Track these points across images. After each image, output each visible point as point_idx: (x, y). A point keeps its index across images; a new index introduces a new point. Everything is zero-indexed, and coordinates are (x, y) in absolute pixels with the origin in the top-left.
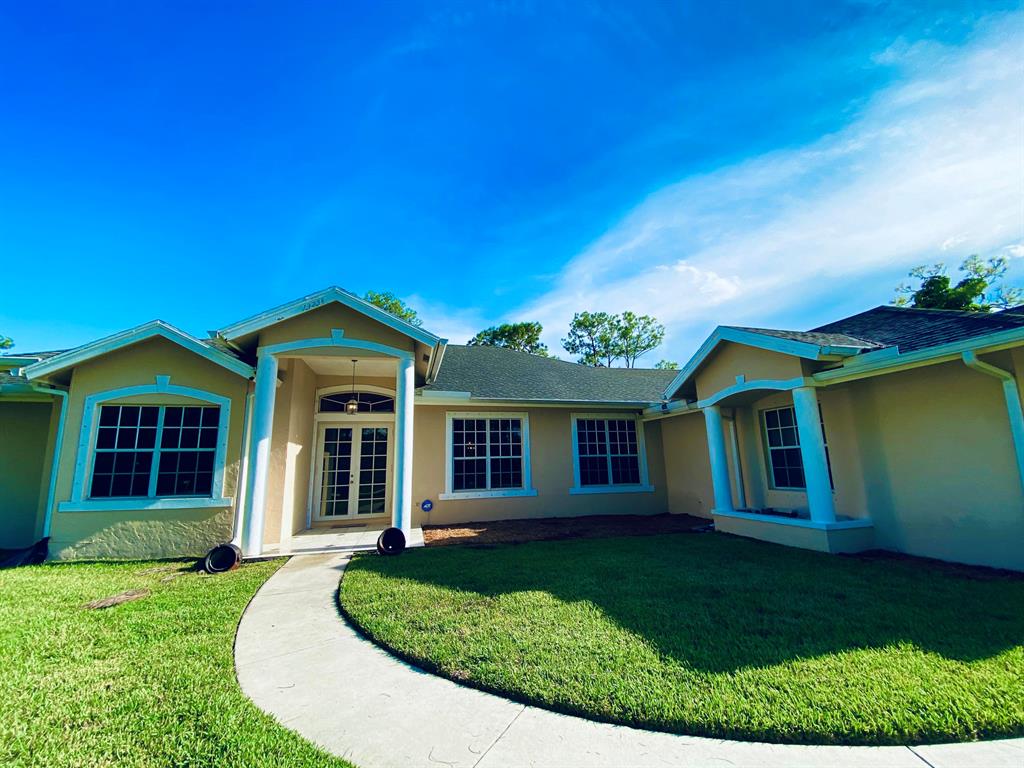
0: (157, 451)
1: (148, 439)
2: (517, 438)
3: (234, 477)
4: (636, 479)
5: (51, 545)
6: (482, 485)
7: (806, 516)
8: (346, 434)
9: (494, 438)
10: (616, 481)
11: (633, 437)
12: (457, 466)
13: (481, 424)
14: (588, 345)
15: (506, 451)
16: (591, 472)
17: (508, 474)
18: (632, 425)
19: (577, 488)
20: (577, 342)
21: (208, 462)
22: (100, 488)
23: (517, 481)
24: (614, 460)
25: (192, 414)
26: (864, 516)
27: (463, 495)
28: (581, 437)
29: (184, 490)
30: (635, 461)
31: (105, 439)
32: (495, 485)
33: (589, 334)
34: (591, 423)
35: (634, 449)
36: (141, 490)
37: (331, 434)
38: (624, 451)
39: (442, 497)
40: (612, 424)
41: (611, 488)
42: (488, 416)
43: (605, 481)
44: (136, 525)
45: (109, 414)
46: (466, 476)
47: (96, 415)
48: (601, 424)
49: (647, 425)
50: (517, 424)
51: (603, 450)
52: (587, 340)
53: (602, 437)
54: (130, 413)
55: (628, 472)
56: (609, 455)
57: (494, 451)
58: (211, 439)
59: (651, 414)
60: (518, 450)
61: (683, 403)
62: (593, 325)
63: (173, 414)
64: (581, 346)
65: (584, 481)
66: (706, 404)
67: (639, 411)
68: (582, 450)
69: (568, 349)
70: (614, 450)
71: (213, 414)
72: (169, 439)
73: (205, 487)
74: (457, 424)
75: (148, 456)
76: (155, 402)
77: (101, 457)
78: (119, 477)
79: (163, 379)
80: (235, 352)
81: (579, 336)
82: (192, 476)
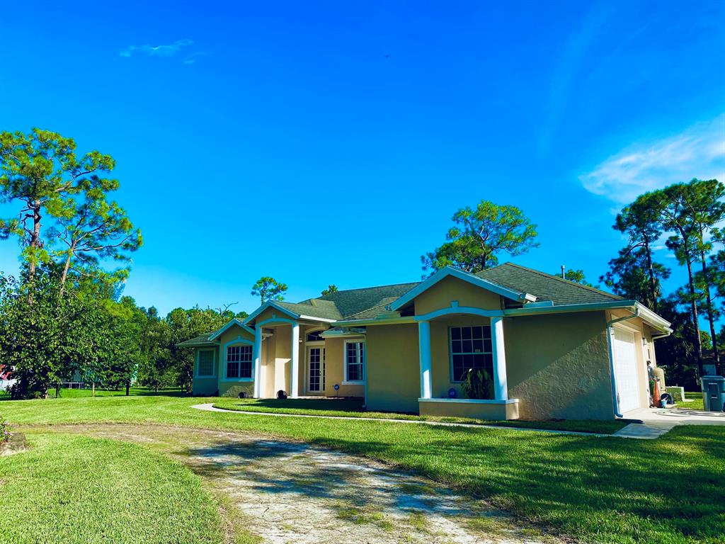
0: (240, 362)
1: (238, 358)
5: (219, 392)
8: (318, 351)
21: (251, 366)
22: (229, 375)
25: (246, 348)
27: (351, 383)
29: (246, 375)
31: (229, 358)
36: (237, 376)
37: (313, 351)
39: (343, 383)
47: (227, 350)
54: (233, 349)
58: (250, 357)
63: (243, 348)
72: (242, 358)
73: (250, 374)
75: (238, 363)
76: (238, 345)
77: (229, 365)
78: (232, 372)
79: (239, 337)
80: (251, 326)
82: (248, 371)
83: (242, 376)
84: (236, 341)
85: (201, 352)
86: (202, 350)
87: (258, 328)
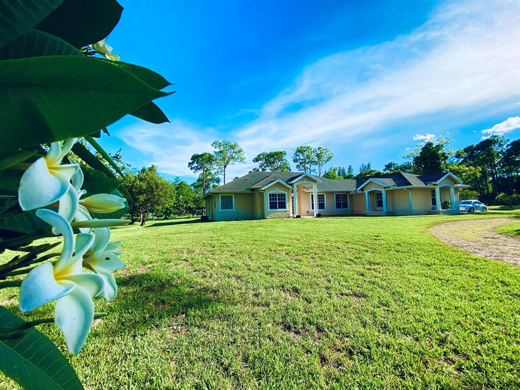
0: (278, 201)
1: (276, 199)
2: (323, 198)
3: (289, 205)
4: (347, 207)
9: (319, 198)
10: (343, 207)
11: (347, 198)
14: (302, 159)
15: (321, 201)
16: (338, 206)
17: (322, 206)
18: (346, 195)
19: (336, 209)
21: (284, 203)
22: (271, 208)
23: (324, 208)
24: (343, 203)
25: (281, 195)
26: (392, 211)
28: (336, 198)
29: (282, 208)
30: (347, 203)
31: (270, 199)
33: (303, 155)
34: (338, 195)
35: (347, 201)
36: (276, 208)
38: (345, 201)
40: (342, 195)
41: (342, 209)
43: (341, 208)
44: (277, 213)
45: (270, 195)
47: (268, 195)
48: (340, 195)
49: (350, 195)
50: (323, 195)
51: (340, 201)
53: (340, 198)
54: (273, 195)
55: (345, 206)
57: (319, 201)
58: (284, 199)
59: (351, 193)
60: (324, 201)
61: (360, 191)
62: (304, 151)
63: (279, 195)
64: (299, 160)
65: (337, 208)
66: (366, 192)
67: (349, 192)
68: (336, 201)
69: (293, 161)
70: (343, 201)
71: (284, 195)
72: (279, 199)
73: (285, 207)
76: (276, 193)
77: (270, 202)
78: (273, 206)
79: (277, 189)
80: (289, 184)
81: (298, 156)
82: (283, 205)
83: (279, 208)
84: (275, 191)
85: (221, 196)
87: (295, 185)
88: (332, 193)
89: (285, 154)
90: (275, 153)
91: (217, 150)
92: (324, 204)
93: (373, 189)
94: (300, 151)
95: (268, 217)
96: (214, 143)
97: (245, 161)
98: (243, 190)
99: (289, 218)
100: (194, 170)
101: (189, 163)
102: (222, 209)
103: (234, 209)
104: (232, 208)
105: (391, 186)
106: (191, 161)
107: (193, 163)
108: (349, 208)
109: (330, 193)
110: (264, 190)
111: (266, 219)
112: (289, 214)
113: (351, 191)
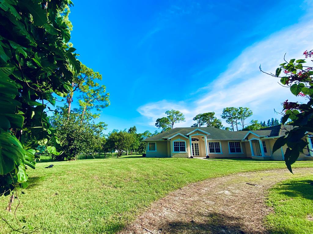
1: (178, 145)
2: (219, 145)
3: (187, 150)
4: (240, 152)
6: (214, 152)
7: (262, 156)
9: (215, 145)
11: (239, 145)
12: (210, 149)
13: (213, 143)
14: (229, 116)
15: (217, 147)
16: (232, 150)
17: (218, 150)
18: (239, 143)
19: (230, 153)
20: (225, 115)
21: (184, 148)
22: (175, 151)
23: (220, 152)
25: (182, 142)
26: (270, 156)
27: (212, 153)
28: (230, 145)
29: (183, 151)
30: (240, 149)
31: (175, 145)
32: (216, 152)
33: (229, 113)
34: (231, 143)
35: (240, 147)
36: (179, 151)
38: (238, 147)
40: (235, 143)
41: (236, 153)
42: (214, 142)
44: (179, 154)
45: (174, 143)
46: (211, 150)
47: (173, 143)
48: (233, 143)
49: (242, 143)
50: (219, 143)
52: (228, 115)
53: (234, 145)
54: (176, 143)
55: (239, 150)
56: (235, 148)
57: (215, 147)
58: (184, 145)
59: (242, 141)
60: (219, 147)
61: (246, 140)
62: (230, 111)
63: (180, 143)
64: (227, 117)
65: (231, 152)
66: (249, 140)
68: (230, 147)
69: (223, 118)
71: (184, 143)
72: (180, 145)
73: (185, 151)
74: (209, 143)
75: (179, 147)
76: (178, 141)
77: (175, 147)
78: (176, 149)
79: (179, 139)
80: (186, 136)
81: (226, 114)
82: (183, 149)
83: (181, 151)
84: (177, 140)
85: (149, 143)
86: (150, 142)
87: (190, 136)
88: (226, 141)
89: (214, 114)
90: (206, 114)
91: (168, 115)
92: (219, 149)
93: (253, 139)
94: (226, 111)
95: (173, 157)
96: (166, 112)
97: (185, 120)
98: (161, 140)
99: (188, 158)
100: (158, 127)
101: (156, 124)
102: (149, 150)
103: (156, 151)
104: (155, 150)
105: (264, 137)
106: (156, 123)
107: (157, 123)
108: (242, 152)
109: (224, 142)
110: (170, 140)
111: (171, 157)
112: (188, 155)
113: (241, 140)
